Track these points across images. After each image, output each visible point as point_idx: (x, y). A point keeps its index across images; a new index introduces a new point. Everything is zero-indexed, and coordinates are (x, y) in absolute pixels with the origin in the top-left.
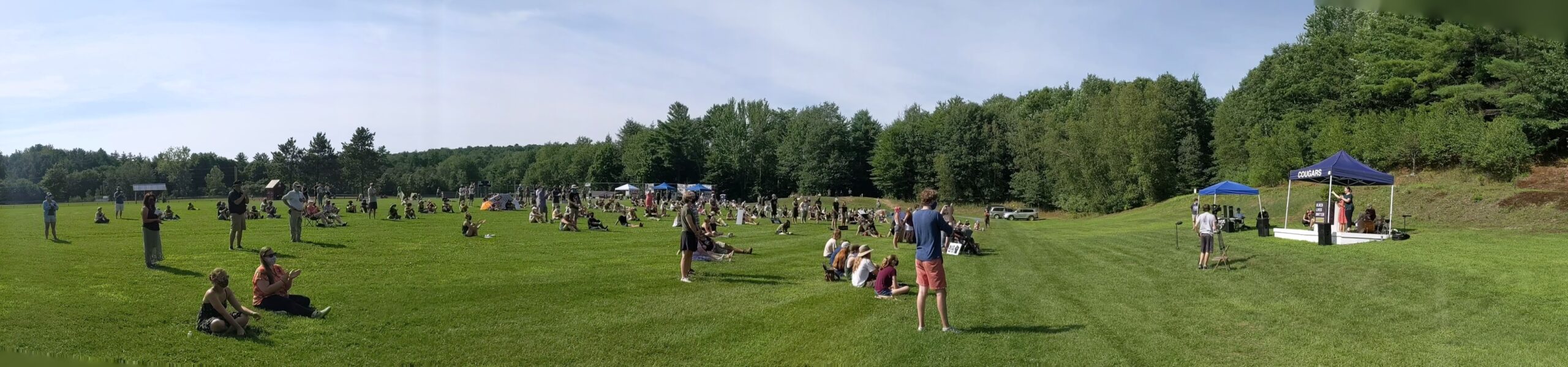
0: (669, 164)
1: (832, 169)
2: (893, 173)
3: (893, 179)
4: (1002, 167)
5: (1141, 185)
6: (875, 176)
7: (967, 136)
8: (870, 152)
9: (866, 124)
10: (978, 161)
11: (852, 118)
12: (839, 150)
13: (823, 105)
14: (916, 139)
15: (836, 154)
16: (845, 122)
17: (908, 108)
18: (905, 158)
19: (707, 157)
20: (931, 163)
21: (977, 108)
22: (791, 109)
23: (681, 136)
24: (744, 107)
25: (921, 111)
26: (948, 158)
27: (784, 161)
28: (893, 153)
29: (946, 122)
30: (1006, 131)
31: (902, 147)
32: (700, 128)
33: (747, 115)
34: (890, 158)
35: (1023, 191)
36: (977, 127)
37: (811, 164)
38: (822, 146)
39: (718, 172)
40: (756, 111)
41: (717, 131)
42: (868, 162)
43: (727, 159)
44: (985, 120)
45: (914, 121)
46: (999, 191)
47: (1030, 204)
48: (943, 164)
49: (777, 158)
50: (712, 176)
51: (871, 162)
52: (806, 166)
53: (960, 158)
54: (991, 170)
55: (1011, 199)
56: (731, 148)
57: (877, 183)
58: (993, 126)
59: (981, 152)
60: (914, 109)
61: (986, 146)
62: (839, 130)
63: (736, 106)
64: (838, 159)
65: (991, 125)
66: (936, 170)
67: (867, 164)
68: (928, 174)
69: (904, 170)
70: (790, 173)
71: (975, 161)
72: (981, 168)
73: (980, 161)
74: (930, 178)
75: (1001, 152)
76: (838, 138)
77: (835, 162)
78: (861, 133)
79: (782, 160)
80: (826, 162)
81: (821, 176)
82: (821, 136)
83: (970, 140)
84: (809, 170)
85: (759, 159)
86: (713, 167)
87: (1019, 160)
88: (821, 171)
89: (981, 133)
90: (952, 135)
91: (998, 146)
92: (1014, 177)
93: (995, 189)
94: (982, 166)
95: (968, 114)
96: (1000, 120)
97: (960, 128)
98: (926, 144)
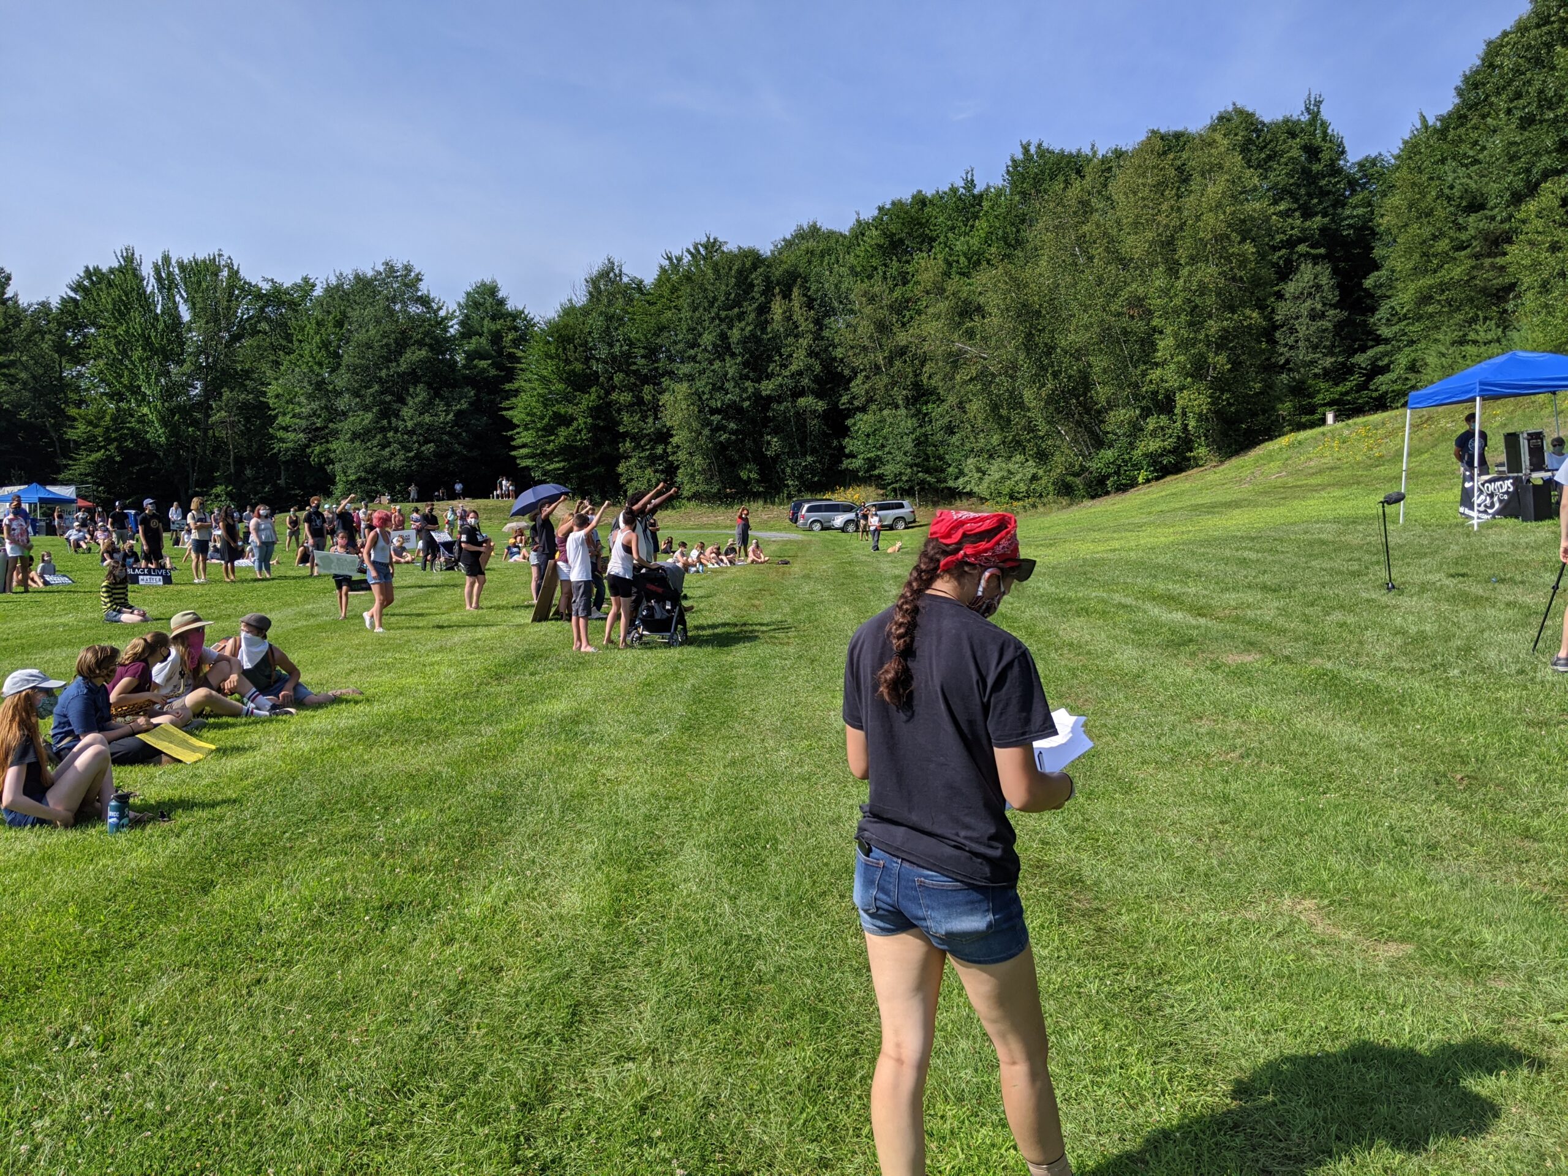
1: (411, 433)
2: (566, 438)
3: (567, 451)
4: (821, 406)
5: (1184, 414)
6: (524, 446)
7: (735, 335)
8: (508, 386)
9: (494, 318)
10: (764, 393)
11: (459, 304)
12: (429, 385)
13: (381, 269)
14: (616, 350)
15: (421, 393)
16: (442, 313)
17: (595, 273)
18: (590, 398)
19: (73, 411)
20: (656, 408)
21: (753, 260)
22: (299, 281)
24: (170, 274)
25: (625, 280)
26: (693, 390)
27: (290, 415)
28: (561, 386)
29: (684, 303)
30: (827, 315)
31: (583, 370)
32: (50, 332)
33: (182, 296)
34: (556, 400)
35: (879, 459)
36: (757, 309)
37: (358, 420)
38: (384, 373)
39: (107, 450)
40: (204, 285)
41: (101, 340)
42: (504, 413)
43: (132, 416)
44: (777, 290)
45: (610, 304)
46: (820, 462)
47: (894, 490)
48: (684, 407)
49: (270, 409)
50: (92, 463)
51: (510, 413)
52: (347, 426)
53: (723, 389)
54: (797, 413)
55: (850, 479)
56: (139, 387)
57: (528, 462)
58: (796, 304)
59: (769, 370)
60: (608, 274)
61: (781, 355)
62: (426, 334)
63: (147, 271)
64: (426, 407)
65: (790, 300)
66: (668, 424)
67: (502, 416)
68: (649, 435)
69: (593, 429)
70: (308, 446)
71: (757, 394)
72: (773, 410)
73: (768, 392)
74: (656, 443)
75: (818, 368)
76: (424, 352)
77: (421, 414)
78: (483, 340)
79: (284, 414)
80: (397, 416)
81: (386, 452)
82: (382, 347)
83: (744, 341)
84: (355, 436)
85: (223, 413)
86: (92, 438)
87: (864, 383)
88: (385, 437)
89: (767, 322)
90: (700, 335)
91: (811, 354)
92: (854, 424)
93: (809, 459)
94: (775, 406)
95: (736, 278)
96: (813, 288)
97: (718, 315)
98: (641, 361)
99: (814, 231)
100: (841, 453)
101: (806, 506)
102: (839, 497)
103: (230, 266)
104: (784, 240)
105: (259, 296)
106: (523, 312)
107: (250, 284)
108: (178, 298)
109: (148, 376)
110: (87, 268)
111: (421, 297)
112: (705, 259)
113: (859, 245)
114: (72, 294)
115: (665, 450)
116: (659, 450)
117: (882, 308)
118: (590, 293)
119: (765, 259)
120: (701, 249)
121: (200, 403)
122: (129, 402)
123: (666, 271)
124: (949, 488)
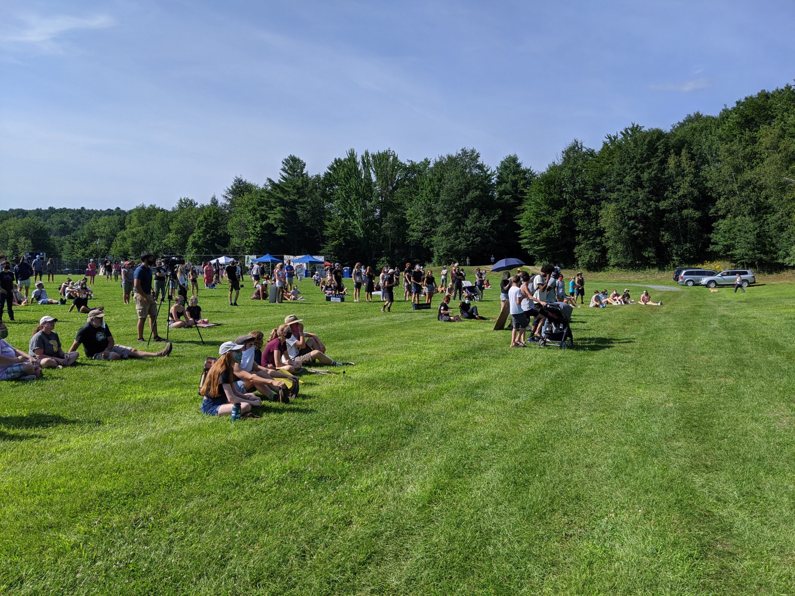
0: (283, 232)
1: (469, 232)
2: (547, 234)
3: (547, 240)
4: (698, 214)
6: (525, 238)
7: (645, 176)
8: (519, 208)
9: (514, 174)
10: (661, 208)
11: (497, 168)
12: (480, 208)
13: (460, 152)
14: (577, 187)
15: (475, 212)
16: (489, 173)
18: (561, 213)
19: (327, 223)
20: (597, 218)
21: (660, 135)
22: (423, 161)
23: (296, 197)
24: (368, 160)
25: (584, 150)
26: (618, 207)
27: (415, 224)
28: (546, 207)
29: (616, 160)
30: (703, 163)
31: (559, 198)
32: (320, 188)
33: (373, 170)
34: (543, 214)
35: (733, 246)
36: (659, 162)
37: (445, 226)
38: (458, 203)
39: (339, 240)
40: (382, 165)
41: (339, 191)
42: (516, 221)
43: (350, 225)
44: (672, 151)
45: (575, 163)
46: (695, 247)
47: (742, 264)
48: (612, 216)
49: (406, 221)
50: (333, 246)
51: (519, 221)
52: (440, 229)
53: (637, 206)
54: (682, 219)
55: (713, 257)
56: (354, 212)
57: (527, 246)
58: (684, 158)
59: (665, 195)
60: (575, 147)
61: (673, 187)
62: (480, 183)
63: (359, 159)
64: (478, 219)
65: (680, 156)
66: (603, 226)
67: (515, 223)
68: (593, 231)
69: (561, 229)
70: (422, 239)
71: (657, 208)
72: (666, 217)
73: (664, 207)
74: (596, 236)
75: (696, 193)
76: (478, 192)
77: (475, 223)
78: (508, 185)
79: (413, 224)
80: (464, 224)
81: (457, 242)
82: (458, 190)
83: (650, 180)
84: (444, 234)
85: (387, 224)
86: (334, 235)
87: (724, 202)
88: (457, 235)
89: (665, 168)
90: (625, 177)
91: (692, 185)
92: (718, 226)
93: (688, 245)
94: (667, 215)
95: (647, 145)
96: (695, 148)
97: (635, 166)
98: (589, 192)
99: (698, 117)
100: (709, 242)
101: (684, 272)
102: (707, 267)
103: (394, 156)
104: (679, 123)
105: (405, 168)
106: (530, 170)
107: (401, 163)
108: (371, 171)
109: (357, 207)
110: (336, 159)
111: (478, 165)
112: (631, 136)
113: (725, 123)
114: (329, 171)
115: (601, 240)
116: (598, 240)
117: (738, 158)
118: (564, 158)
119: (666, 134)
120: (629, 132)
121: (379, 219)
122: (349, 219)
123: (607, 144)
124: (779, 263)
